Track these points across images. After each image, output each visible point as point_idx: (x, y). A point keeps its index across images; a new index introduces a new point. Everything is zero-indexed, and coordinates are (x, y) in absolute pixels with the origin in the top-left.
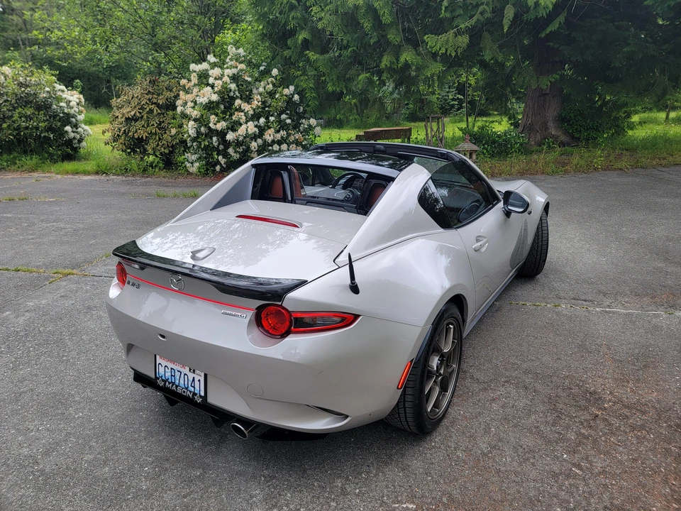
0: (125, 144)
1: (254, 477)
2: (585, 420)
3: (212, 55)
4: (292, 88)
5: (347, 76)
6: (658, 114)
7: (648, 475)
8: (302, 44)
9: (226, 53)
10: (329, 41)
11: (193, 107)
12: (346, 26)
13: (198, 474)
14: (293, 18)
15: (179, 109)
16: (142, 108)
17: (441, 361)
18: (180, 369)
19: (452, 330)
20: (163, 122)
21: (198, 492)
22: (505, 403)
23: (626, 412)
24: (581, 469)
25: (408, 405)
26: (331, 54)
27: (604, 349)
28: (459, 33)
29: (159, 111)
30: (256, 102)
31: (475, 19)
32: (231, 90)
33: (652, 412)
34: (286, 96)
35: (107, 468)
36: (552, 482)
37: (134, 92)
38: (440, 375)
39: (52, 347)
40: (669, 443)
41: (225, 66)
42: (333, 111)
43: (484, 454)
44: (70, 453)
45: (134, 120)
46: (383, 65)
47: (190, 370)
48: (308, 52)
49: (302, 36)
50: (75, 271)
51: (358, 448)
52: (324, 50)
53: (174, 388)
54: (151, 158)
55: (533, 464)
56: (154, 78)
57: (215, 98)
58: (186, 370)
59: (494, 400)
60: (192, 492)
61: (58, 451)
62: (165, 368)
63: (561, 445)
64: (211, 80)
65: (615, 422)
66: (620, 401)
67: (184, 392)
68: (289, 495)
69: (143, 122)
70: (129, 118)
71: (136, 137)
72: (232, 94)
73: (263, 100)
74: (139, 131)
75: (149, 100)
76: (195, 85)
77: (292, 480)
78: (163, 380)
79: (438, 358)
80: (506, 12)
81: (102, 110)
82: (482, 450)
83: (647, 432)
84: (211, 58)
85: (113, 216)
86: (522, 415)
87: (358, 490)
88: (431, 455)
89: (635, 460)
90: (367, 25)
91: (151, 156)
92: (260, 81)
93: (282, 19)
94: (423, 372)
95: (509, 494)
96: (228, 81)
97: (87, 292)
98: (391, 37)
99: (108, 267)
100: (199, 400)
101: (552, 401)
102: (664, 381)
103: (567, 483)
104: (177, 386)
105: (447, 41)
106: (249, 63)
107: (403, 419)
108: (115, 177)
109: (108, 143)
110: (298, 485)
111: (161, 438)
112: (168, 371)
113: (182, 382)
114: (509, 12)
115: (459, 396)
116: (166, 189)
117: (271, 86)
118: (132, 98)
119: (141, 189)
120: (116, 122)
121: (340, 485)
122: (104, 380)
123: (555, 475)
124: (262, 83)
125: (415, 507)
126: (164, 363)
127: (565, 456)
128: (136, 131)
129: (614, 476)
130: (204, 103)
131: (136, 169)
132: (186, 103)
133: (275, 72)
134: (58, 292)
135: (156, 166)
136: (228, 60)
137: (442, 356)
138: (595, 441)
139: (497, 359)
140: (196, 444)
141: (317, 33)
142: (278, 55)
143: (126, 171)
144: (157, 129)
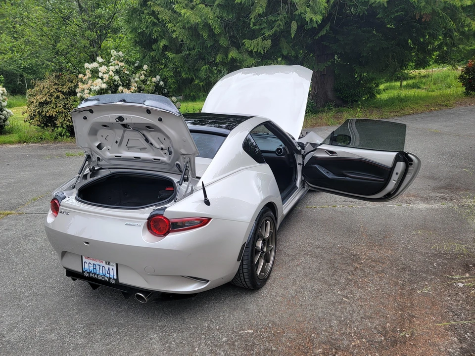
0: (39, 121)
1: (152, 327)
2: (350, 271)
3: (100, 57)
4: (158, 77)
5: (196, 68)
6: (395, 83)
7: (385, 297)
8: (163, 48)
9: (109, 55)
10: (181, 45)
11: (89, 93)
12: (192, 36)
13: (115, 330)
14: (156, 31)
15: (79, 95)
16: (51, 95)
17: (264, 244)
18: (99, 263)
19: (269, 224)
20: (67, 104)
21: (116, 341)
22: (305, 266)
23: (374, 264)
24: (348, 298)
25: (245, 271)
26: (183, 54)
27: (362, 229)
28: (265, 39)
29: (64, 97)
30: (133, 88)
31: (274, 29)
32: (115, 81)
33: (388, 263)
34: (154, 82)
35: (53, 334)
36: (331, 307)
37: (44, 84)
38: (264, 252)
39: (3, 263)
40: (397, 279)
41: (110, 64)
42: (188, 90)
43: (292, 297)
44: (26, 328)
45: (46, 104)
46: (217, 61)
47: (106, 263)
48: (167, 52)
49: (162, 43)
50: (13, 212)
51: (217, 303)
52: (178, 52)
53: (96, 276)
54: (60, 129)
55: (321, 299)
56: (58, 74)
57: (104, 86)
58: (104, 264)
59: (298, 265)
60: (112, 341)
61: (18, 328)
62: (89, 265)
63: (337, 286)
64: (100, 75)
65: (367, 270)
66: (370, 258)
67: (103, 278)
68: (175, 335)
69: (52, 105)
70: (41, 102)
71: (48, 115)
72: (116, 83)
73: (139, 86)
74: (50, 111)
75: (56, 89)
76: (89, 78)
77: (176, 326)
78: (88, 273)
79: (261, 242)
80: (292, 26)
81: (18, 97)
82: (291, 295)
83: (385, 274)
84: (99, 59)
85: (35, 172)
86: (315, 272)
87: (218, 327)
88: (262, 301)
89: (378, 290)
90: (205, 35)
91: (59, 128)
92: (135, 73)
93: (148, 32)
94: (252, 250)
95: (307, 317)
96: (113, 74)
97: (23, 225)
98: (221, 42)
99: (37, 207)
100: (113, 282)
101: (332, 263)
102: (395, 244)
103: (340, 307)
104: (98, 275)
105: (258, 43)
106: (127, 62)
107: (243, 280)
108: (33, 144)
109: (27, 121)
110: (181, 329)
111: (88, 312)
112: (91, 266)
113: (101, 272)
114: (294, 25)
115: (277, 266)
116: (73, 150)
117: (143, 76)
118: (43, 88)
119: (54, 152)
120: (32, 106)
121: (207, 325)
122: (43, 280)
123: (333, 303)
124: (137, 75)
125: (253, 331)
126: (88, 261)
127: (339, 292)
128: (48, 112)
129: (366, 300)
130: (97, 90)
131: (49, 138)
132: (83, 90)
133: (146, 67)
134: (3, 227)
135: (64, 135)
136: (111, 60)
137: (264, 240)
138: (356, 282)
139: (299, 241)
140: (112, 313)
141: (172, 40)
142: (147, 55)
143: (41, 139)
144: (63, 109)
